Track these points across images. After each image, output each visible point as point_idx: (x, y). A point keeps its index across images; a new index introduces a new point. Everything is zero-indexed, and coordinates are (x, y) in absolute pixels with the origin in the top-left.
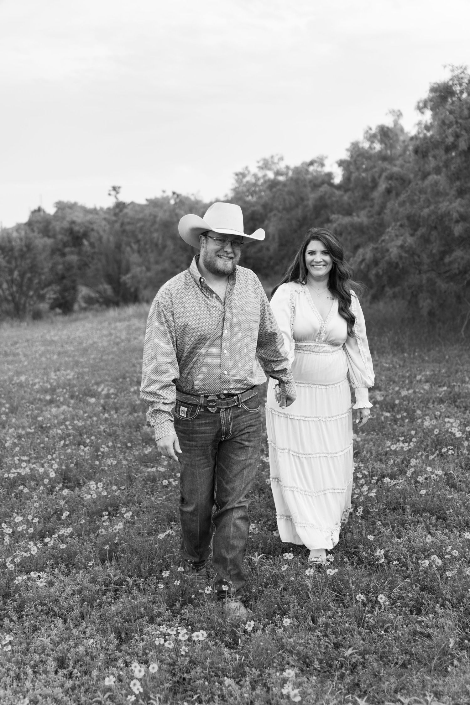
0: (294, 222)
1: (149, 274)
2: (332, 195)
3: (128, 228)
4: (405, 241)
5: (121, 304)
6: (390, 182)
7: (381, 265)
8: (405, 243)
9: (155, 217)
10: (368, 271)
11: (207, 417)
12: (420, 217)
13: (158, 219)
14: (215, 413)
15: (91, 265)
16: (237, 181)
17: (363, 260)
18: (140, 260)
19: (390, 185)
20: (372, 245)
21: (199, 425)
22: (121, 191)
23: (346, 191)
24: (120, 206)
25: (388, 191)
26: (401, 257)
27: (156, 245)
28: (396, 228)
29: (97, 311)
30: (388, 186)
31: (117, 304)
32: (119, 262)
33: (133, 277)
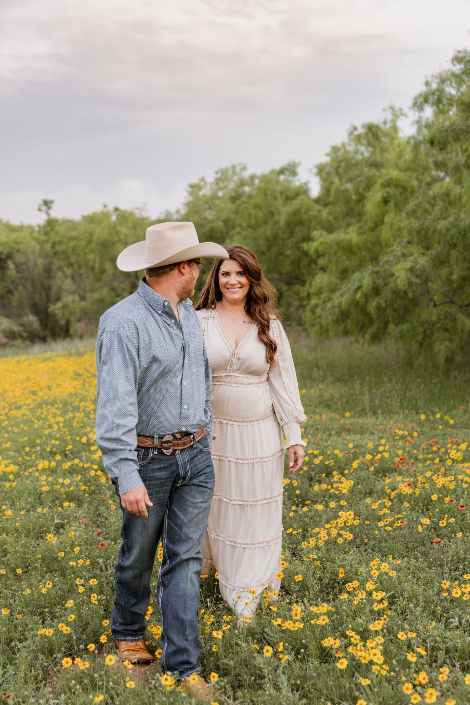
0: (262, 242)
1: (83, 304)
2: (308, 209)
3: (59, 248)
4: (415, 262)
5: (49, 339)
6: (387, 189)
7: (383, 295)
8: (416, 265)
9: (91, 235)
10: (366, 302)
11: (162, 460)
12: (435, 231)
13: (95, 238)
14: (170, 455)
15: (16, 293)
16: (191, 194)
17: (359, 287)
18: (74, 287)
19: (388, 192)
20: (370, 268)
21: (153, 470)
22: (54, 206)
23: (326, 205)
24: (51, 223)
25: (386, 201)
26: (410, 284)
27: (93, 269)
28: (402, 244)
29: (18, 347)
30: (385, 195)
31: (44, 340)
32: (48, 289)
33: (65, 307)
